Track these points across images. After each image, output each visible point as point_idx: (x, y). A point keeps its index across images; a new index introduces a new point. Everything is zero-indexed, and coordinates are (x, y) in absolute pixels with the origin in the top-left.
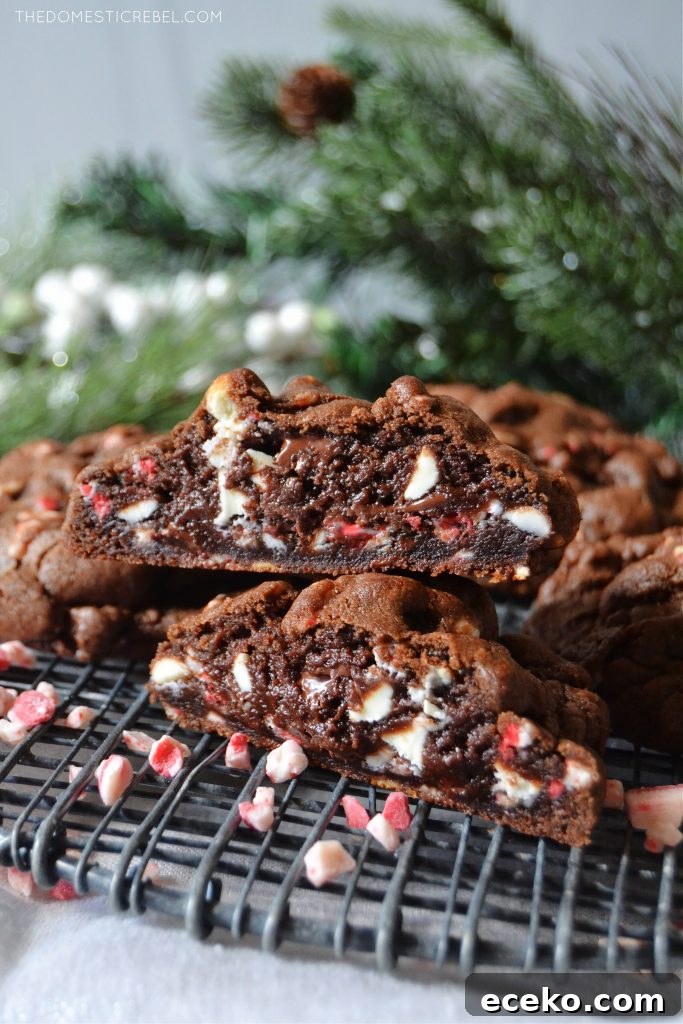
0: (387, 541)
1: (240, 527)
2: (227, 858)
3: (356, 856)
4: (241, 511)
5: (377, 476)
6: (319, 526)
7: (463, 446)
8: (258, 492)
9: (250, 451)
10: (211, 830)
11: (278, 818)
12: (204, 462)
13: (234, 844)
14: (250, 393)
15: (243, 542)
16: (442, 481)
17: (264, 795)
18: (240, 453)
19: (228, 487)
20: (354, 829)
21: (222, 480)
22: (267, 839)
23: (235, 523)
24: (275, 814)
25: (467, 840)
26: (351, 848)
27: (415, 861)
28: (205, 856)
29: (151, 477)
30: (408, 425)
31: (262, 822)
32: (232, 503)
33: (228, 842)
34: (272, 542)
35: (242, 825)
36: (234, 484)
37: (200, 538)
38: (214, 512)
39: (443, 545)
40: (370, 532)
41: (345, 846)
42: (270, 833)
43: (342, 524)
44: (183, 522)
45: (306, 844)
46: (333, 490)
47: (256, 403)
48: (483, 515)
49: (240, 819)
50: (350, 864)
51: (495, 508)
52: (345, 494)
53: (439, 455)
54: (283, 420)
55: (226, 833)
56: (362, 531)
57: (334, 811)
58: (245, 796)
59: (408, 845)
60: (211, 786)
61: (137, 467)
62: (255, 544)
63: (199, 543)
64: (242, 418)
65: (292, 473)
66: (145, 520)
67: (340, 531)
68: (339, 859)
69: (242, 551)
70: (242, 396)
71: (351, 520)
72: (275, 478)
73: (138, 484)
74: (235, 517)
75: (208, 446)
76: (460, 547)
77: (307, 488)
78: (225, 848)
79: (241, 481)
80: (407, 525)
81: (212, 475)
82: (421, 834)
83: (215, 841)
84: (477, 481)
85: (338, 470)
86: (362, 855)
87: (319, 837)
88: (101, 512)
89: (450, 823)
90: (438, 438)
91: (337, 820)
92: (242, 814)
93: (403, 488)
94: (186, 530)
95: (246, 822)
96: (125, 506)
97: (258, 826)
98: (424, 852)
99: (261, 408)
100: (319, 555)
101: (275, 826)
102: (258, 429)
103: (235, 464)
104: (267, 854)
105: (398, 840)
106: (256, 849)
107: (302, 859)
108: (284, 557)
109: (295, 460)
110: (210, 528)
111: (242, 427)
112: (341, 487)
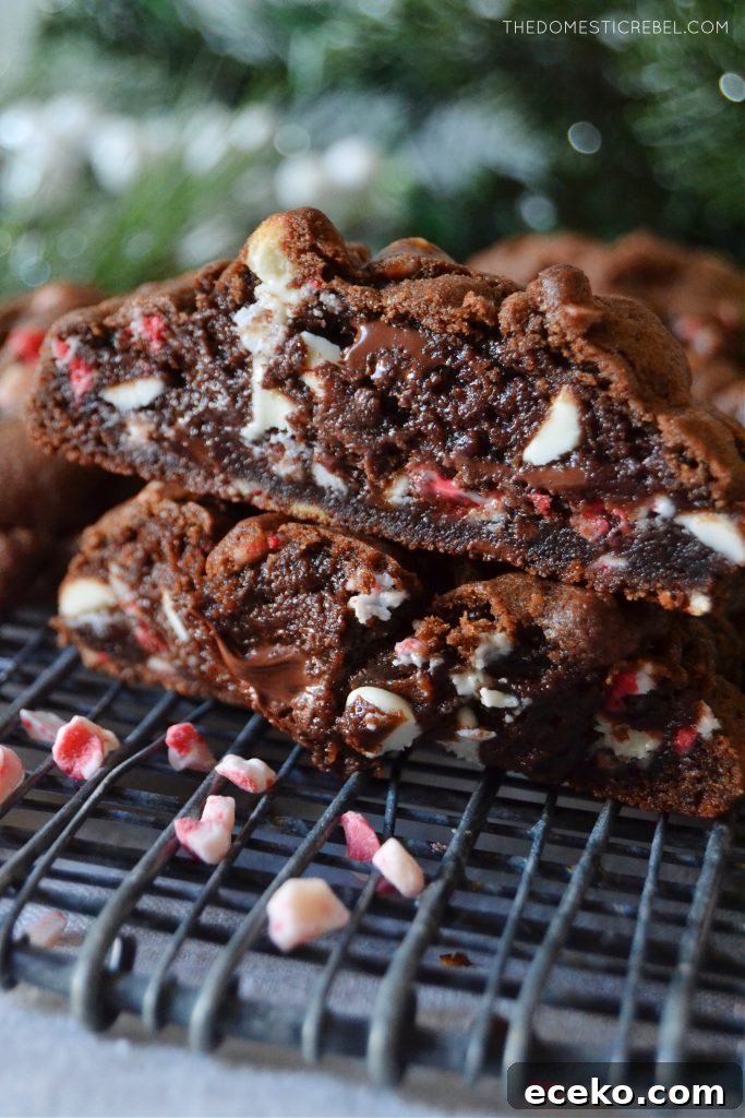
0: (499, 517)
1: (281, 448)
2: (147, 903)
3: (351, 905)
4: (282, 424)
5: (489, 412)
6: (399, 468)
7: (624, 402)
8: (310, 400)
9: (305, 335)
10: (127, 859)
11: (237, 843)
12: (234, 340)
13: (160, 881)
14: (313, 248)
15: (283, 469)
16: (582, 447)
17: (218, 809)
18: (289, 336)
19: (266, 386)
20: (356, 863)
21: (258, 373)
22: (215, 875)
23: (274, 439)
24: (233, 838)
25: (531, 883)
26: (348, 893)
27: (445, 914)
28: (112, 898)
29: (155, 345)
30: (547, 349)
31: (210, 848)
32: (271, 410)
33: (154, 878)
34: (324, 477)
35: (180, 853)
36: (274, 381)
37: (221, 452)
38: (242, 417)
39: (582, 542)
40: (475, 498)
41: (337, 890)
42: (221, 867)
43: (435, 475)
44: (198, 422)
45: (274, 883)
46: (426, 422)
47: (321, 264)
48: (643, 511)
49: (178, 845)
50: (340, 916)
51: (663, 506)
52: (445, 432)
53: (585, 406)
54: (355, 295)
55: (151, 864)
56: (461, 492)
57: (327, 833)
58: (189, 810)
59: (436, 888)
60: (144, 794)
61: (137, 327)
62: (299, 476)
63: (219, 458)
64: (296, 284)
65: (366, 382)
66: (142, 409)
67: (429, 484)
68: (325, 909)
69: (280, 481)
70: (301, 252)
71: (448, 473)
72: (341, 387)
73: (139, 353)
74: (274, 430)
75: (243, 317)
76: (607, 549)
77: (388, 409)
78: (146, 887)
79: (285, 379)
80: (530, 504)
81: (243, 362)
82: (459, 870)
83: (132, 876)
84: (639, 459)
85: (437, 390)
86: (363, 902)
87: (297, 873)
88: (79, 385)
89: (509, 856)
90: (589, 379)
91: (330, 849)
92: (182, 836)
93: (524, 443)
94: (200, 435)
95: (186, 848)
96: (117, 382)
97: (205, 856)
98: (460, 900)
99: (327, 275)
100: (392, 512)
101: (232, 855)
102: (320, 304)
103: (281, 350)
104: (213, 899)
105: (422, 882)
106: (196, 889)
107: (264, 908)
108: (341, 503)
109: (373, 363)
110: (236, 439)
111: (295, 297)
112: (439, 419)
